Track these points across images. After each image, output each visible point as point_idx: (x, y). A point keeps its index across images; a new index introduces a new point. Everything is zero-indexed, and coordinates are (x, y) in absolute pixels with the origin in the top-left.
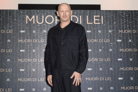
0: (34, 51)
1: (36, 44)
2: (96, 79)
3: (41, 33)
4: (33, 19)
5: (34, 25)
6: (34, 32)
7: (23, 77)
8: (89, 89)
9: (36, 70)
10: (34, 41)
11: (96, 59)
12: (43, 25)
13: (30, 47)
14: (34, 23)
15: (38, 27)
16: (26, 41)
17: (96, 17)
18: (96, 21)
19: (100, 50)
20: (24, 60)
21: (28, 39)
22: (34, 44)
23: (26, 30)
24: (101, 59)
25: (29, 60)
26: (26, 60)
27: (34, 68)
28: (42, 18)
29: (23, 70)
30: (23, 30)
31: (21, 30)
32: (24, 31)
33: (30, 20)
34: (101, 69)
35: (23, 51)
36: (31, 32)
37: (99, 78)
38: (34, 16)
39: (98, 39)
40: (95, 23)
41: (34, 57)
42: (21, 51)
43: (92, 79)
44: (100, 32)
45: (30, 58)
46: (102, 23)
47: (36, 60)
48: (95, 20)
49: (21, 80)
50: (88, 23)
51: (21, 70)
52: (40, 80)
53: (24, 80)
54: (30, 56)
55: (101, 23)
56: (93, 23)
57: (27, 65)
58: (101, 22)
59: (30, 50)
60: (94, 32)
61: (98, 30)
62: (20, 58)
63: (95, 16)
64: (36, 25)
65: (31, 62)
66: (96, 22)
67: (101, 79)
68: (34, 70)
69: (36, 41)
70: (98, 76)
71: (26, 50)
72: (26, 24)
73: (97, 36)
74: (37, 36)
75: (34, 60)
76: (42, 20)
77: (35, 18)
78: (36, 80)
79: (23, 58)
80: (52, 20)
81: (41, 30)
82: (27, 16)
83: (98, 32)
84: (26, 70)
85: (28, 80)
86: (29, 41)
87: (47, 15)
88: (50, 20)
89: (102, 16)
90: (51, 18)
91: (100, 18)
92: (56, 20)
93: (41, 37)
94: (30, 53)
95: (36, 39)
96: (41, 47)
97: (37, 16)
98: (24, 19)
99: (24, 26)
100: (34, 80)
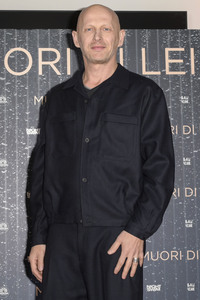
2: (175, 255)
17: (171, 53)
18: (174, 67)
19: (187, 162)
24: (189, 191)
34: (189, 224)
37: (184, 254)
39: (178, 123)
40: (168, 72)
43: (159, 255)
44: (184, 100)
46: (193, 72)
48: (168, 61)
50: (144, 72)
55: (190, 72)
56: (163, 74)
58: (188, 68)
61: (179, 94)
63: (167, 50)
66: (171, 70)
70: (181, 247)
80: (25, 63)
83: (178, 101)
87: (11, 45)
88: (19, 62)
89: (192, 50)
90: (24, 55)
91: (185, 56)
92: (41, 63)
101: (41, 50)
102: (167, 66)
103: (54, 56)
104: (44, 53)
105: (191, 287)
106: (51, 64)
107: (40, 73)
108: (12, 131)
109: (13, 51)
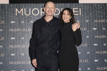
0: (23, 38)
1: (25, 32)
3: (29, 23)
4: (21, 11)
5: (22, 17)
6: (23, 22)
7: (14, 61)
9: (24, 55)
10: (23, 30)
12: (30, 17)
13: (20, 35)
14: (22, 15)
15: (25, 19)
16: (16, 30)
17: (75, 9)
18: (75, 13)
20: (15, 46)
21: (17, 29)
22: (22, 32)
23: (16, 21)
25: (18, 46)
26: (16, 46)
27: (23, 53)
28: (29, 10)
29: (14, 55)
30: (13, 21)
31: (11, 21)
32: (14, 22)
33: (19, 13)
35: (14, 38)
36: (20, 22)
38: (22, 9)
41: (23, 44)
42: (12, 38)
46: (80, 14)
48: (74, 11)
49: (12, 63)
51: (12, 55)
53: (15, 63)
54: (20, 42)
55: (79, 14)
59: (20, 37)
61: (77, 20)
62: (11, 45)
64: (25, 17)
65: (20, 48)
67: (80, 61)
68: (23, 55)
69: (24, 30)
71: (16, 38)
74: (25, 26)
75: (23, 46)
76: (29, 12)
78: (25, 63)
79: (14, 44)
80: (37, 12)
81: (29, 21)
82: (17, 9)
84: (16, 55)
85: (18, 63)
86: (18, 30)
87: (34, 8)
88: (36, 12)
89: (80, 8)
90: (37, 10)
91: (78, 10)
92: (41, 12)
93: (29, 26)
94: (20, 40)
95: (25, 28)
96: (29, 35)
97: (25, 9)
98: (14, 12)
99: (14, 17)
100: (23, 63)
101: (41, 9)
105: (80, 69)
107: (41, 15)
109: (34, 9)
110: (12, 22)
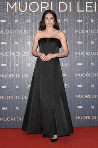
0: (17, 43)
1: (19, 35)
2: (87, 75)
3: (24, 23)
4: (15, 6)
5: (16, 13)
6: (16, 21)
7: (5, 73)
8: (79, 86)
9: (19, 65)
10: (17, 32)
11: (87, 53)
12: (27, 14)
13: (12, 38)
14: (16, 11)
15: (20, 16)
16: (8, 32)
18: (89, 9)
19: (92, 43)
20: (6, 54)
22: (16, 35)
23: (7, 19)
24: (93, 53)
25: (11, 54)
26: (8, 54)
27: (17, 63)
28: (25, 5)
29: (5, 65)
30: (4, 19)
31: (1, 19)
32: (4, 21)
33: (12, 8)
34: (93, 64)
35: (5, 43)
36: (12, 22)
37: (91, 74)
38: (16, 3)
39: (90, 29)
40: (87, 11)
41: (16, 51)
42: (2, 43)
43: (82, 75)
44: (92, 21)
45: (13, 52)
46: (95, 11)
47: (19, 54)
48: (87, 7)
49: (2, 76)
50: (78, 11)
51: (2, 65)
52: (24, 76)
53: (6, 76)
54: (12, 49)
56: (85, 11)
57: (9, 60)
58: (94, 9)
59: (12, 42)
60: (86, 21)
61: (90, 19)
62: (1, 52)
63: (87, 3)
64: (19, 14)
65: (13, 56)
67: (93, 75)
68: (17, 65)
69: (19, 32)
70: (90, 72)
71: (8, 42)
72: (7, 13)
73: (89, 27)
74: (20, 26)
75: (17, 54)
76: (25, 7)
77: (18, 5)
78: (19, 76)
79: (5, 51)
80: (36, 7)
81: (24, 19)
82: (8, 3)
83: (90, 21)
84: (8, 65)
85: (11, 76)
86: (11, 32)
87: (31, 1)
88: (34, 7)
89: (95, 3)
90: (36, 5)
91: (93, 5)
92: (42, 7)
93: (25, 27)
94: (12, 45)
95: (19, 29)
96: (25, 39)
97: (19, 3)
98: (5, 6)
99: (5, 15)
100: (17, 76)
101: (42, 3)
102: (86, 9)
103: (46, 5)
104: (43, 4)
105: (93, 86)
106: (46, 8)
107: (42, 11)
108: (32, 32)
109: (32, 3)
110: (2, 21)
